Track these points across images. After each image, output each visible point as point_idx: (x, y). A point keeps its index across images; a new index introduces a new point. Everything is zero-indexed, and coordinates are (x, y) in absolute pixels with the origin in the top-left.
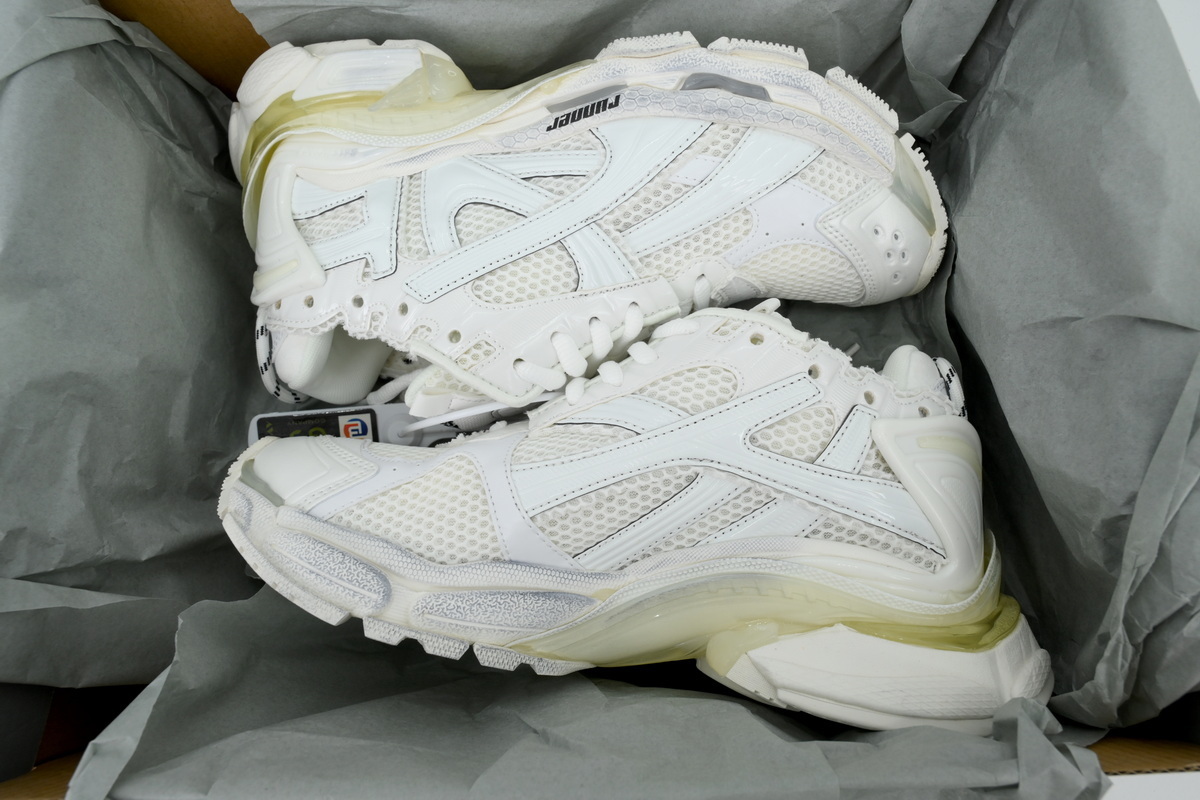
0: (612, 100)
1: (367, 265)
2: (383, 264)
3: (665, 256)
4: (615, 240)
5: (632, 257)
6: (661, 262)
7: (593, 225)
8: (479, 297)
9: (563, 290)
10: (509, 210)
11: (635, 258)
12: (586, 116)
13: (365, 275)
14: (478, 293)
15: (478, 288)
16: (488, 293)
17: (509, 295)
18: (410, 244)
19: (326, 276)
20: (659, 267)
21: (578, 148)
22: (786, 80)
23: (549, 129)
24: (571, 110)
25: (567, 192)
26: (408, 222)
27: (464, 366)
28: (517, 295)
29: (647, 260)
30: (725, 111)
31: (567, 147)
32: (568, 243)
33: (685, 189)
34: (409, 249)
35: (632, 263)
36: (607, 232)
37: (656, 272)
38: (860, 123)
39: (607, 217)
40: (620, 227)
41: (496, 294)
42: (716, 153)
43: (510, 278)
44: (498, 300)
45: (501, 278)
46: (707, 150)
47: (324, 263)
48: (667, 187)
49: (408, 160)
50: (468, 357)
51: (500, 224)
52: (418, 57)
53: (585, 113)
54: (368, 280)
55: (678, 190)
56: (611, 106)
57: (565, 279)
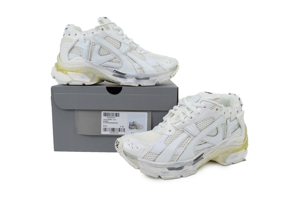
0: (195, 161)
1: (230, 120)
2: (228, 121)
3: (179, 133)
4: (190, 134)
5: (186, 131)
6: (179, 132)
7: (195, 136)
8: (213, 118)
9: (199, 122)
10: (209, 136)
11: (185, 131)
12: (198, 157)
13: (230, 119)
14: (214, 119)
15: (214, 120)
16: (212, 119)
17: (208, 119)
18: (224, 126)
19: (236, 117)
20: (179, 131)
21: (198, 151)
22: (166, 173)
23: (203, 153)
24: (201, 158)
25: (200, 141)
26: (225, 130)
27: (214, 105)
28: (207, 120)
29: (182, 132)
30: (176, 164)
31: (200, 151)
32: (199, 131)
33: (179, 147)
34: (224, 125)
35: (186, 130)
36: (192, 135)
37: (180, 130)
38: (149, 168)
39: (193, 138)
40: (189, 137)
41: (211, 119)
42: (175, 155)
43: (209, 122)
44: (210, 118)
45: (210, 122)
46: (177, 155)
47: (236, 120)
48: (183, 146)
49: (225, 142)
50: (214, 106)
51: (210, 133)
52: (226, 162)
53: (198, 158)
54: (230, 118)
55: (181, 146)
56: (195, 160)
57: (199, 124)
